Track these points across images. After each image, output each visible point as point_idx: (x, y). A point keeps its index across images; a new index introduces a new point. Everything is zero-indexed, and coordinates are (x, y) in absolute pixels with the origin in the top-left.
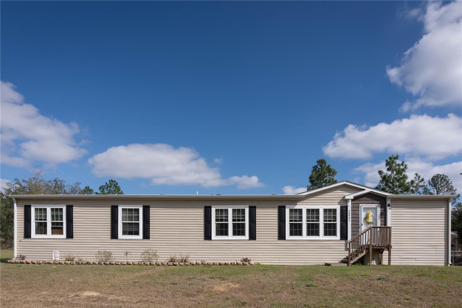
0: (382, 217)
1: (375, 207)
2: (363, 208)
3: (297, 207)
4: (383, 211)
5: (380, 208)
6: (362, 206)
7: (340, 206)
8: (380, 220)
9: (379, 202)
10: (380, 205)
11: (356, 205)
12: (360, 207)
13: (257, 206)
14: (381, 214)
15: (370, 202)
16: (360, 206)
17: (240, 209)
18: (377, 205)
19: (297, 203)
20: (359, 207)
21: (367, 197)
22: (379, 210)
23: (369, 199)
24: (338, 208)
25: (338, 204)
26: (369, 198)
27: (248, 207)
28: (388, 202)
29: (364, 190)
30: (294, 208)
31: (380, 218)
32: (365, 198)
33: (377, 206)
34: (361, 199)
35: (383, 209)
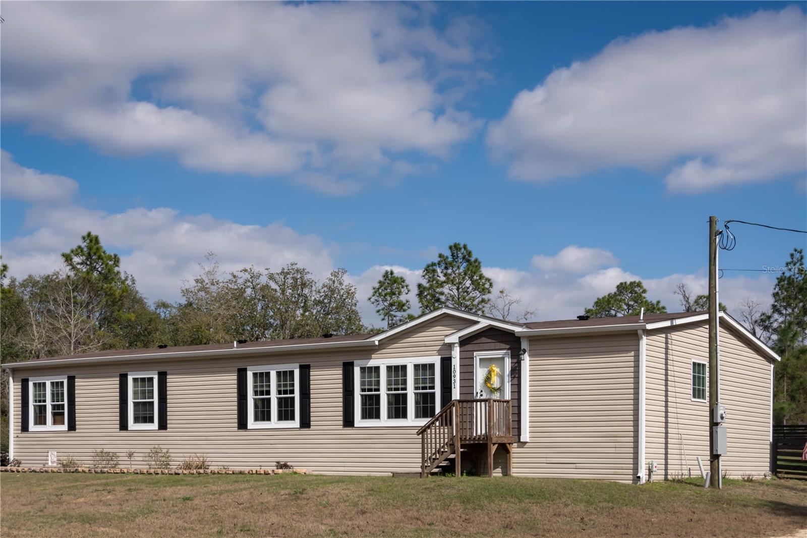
0: (513, 376)
1: (501, 356)
2: (480, 359)
3: (372, 363)
4: (516, 363)
5: (510, 359)
6: (478, 355)
7: (440, 357)
8: (510, 383)
9: (508, 347)
10: (510, 351)
11: (468, 355)
12: (475, 358)
13: (312, 364)
14: (511, 370)
15: (492, 346)
16: (475, 355)
17: (287, 371)
18: (505, 351)
19: (373, 355)
20: (473, 358)
21: (486, 336)
22: (508, 362)
23: (490, 341)
24: (437, 361)
25: (437, 354)
26: (492, 339)
27: (298, 366)
28: (524, 345)
29: (477, 322)
30: (368, 366)
31: (510, 380)
32: (483, 340)
33: (505, 354)
34: (478, 341)
35: (515, 361)
